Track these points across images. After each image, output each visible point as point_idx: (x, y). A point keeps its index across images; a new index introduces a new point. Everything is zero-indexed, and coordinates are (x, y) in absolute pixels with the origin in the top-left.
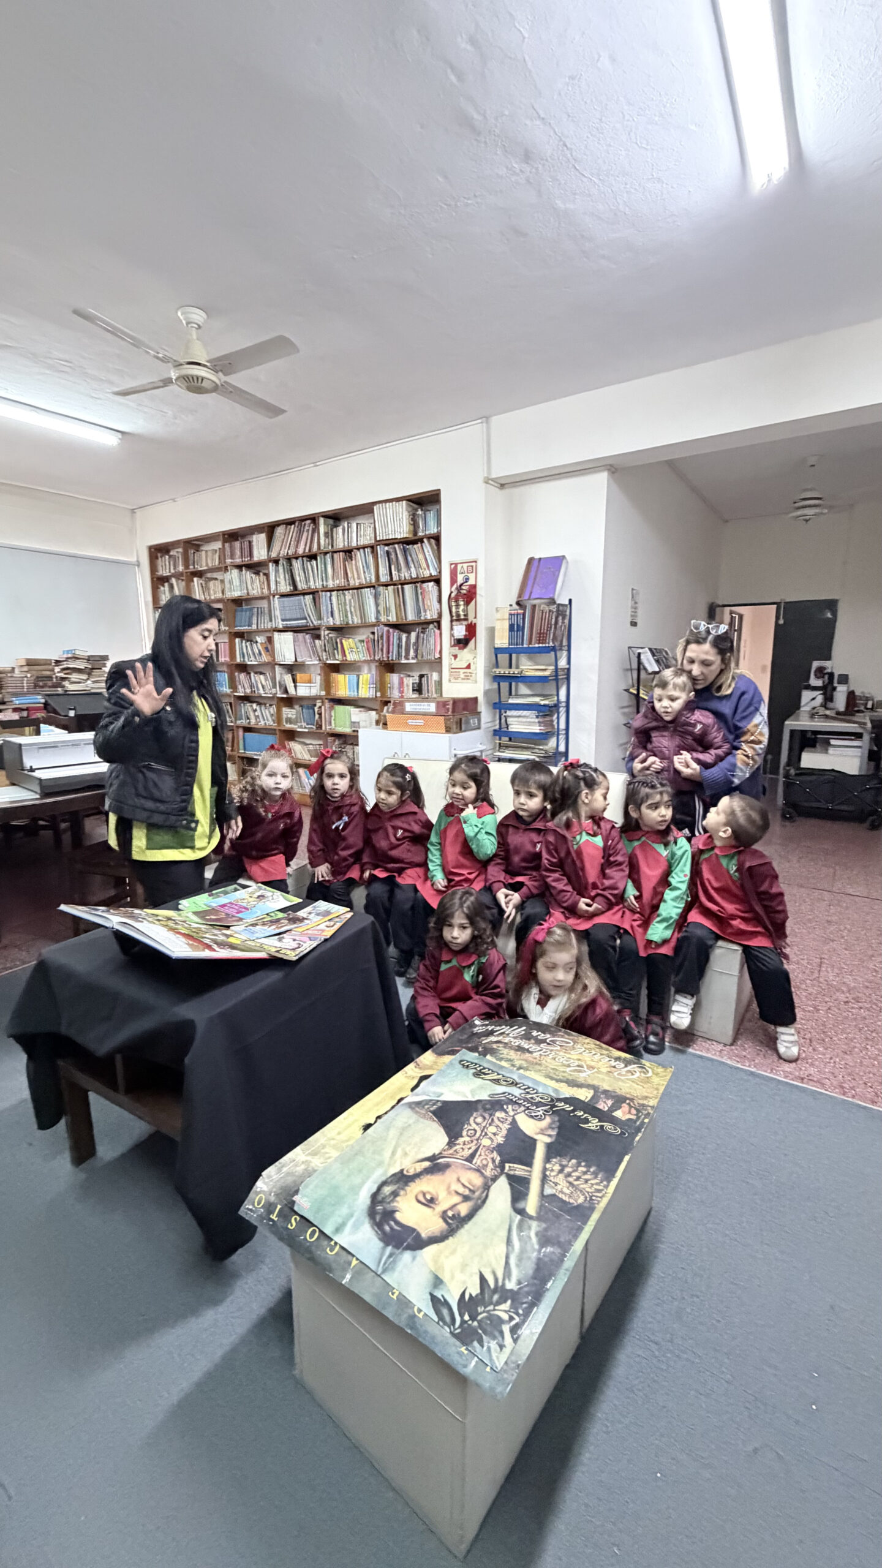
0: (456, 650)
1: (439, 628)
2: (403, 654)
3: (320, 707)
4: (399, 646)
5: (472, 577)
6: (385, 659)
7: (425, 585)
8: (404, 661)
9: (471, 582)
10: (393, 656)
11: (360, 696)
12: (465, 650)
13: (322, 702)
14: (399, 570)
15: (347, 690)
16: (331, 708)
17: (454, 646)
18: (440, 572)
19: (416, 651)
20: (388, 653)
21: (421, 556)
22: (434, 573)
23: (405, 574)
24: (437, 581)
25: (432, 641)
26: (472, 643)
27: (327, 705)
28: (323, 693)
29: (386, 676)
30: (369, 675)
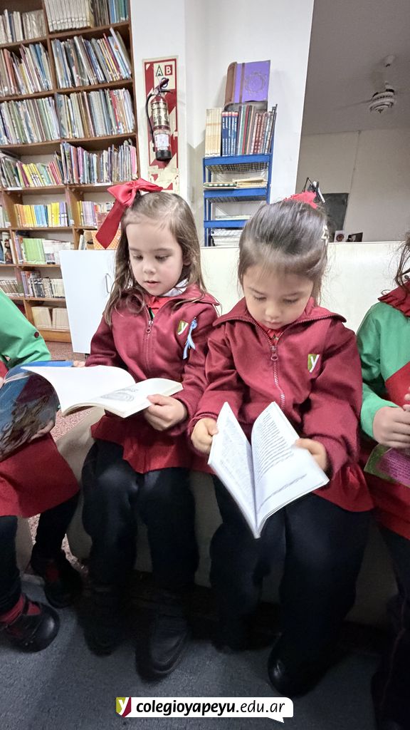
0: (156, 169)
1: (135, 143)
2: (96, 177)
4: (90, 168)
5: (172, 78)
6: (76, 182)
7: (115, 92)
8: (97, 184)
9: (170, 86)
10: (84, 179)
11: (50, 226)
12: (166, 168)
14: (82, 74)
15: (36, 221)
16: (21, 241)
17: (154, 164)
18: (132, 75)
19: (110, 173)
20: (79, 176)
21: (107, 55)
22: (125, 75)
23: (90, 79)
24: (130, 87)
25: (128, 161)
26: (173, 161)
27: (16, 237)
28: (9, 225)
29: (78, 202)
30: (58, 204)
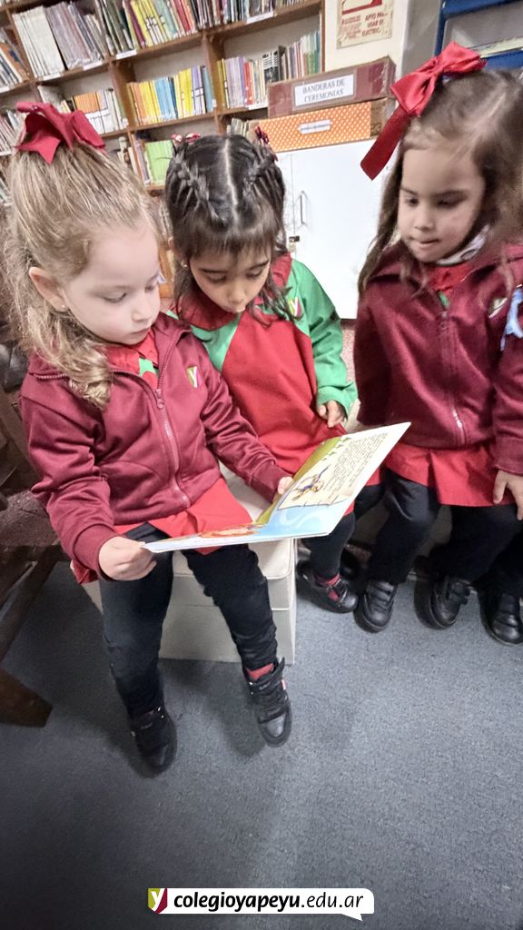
2: (247, 4)
3: (126, 150)
6: (217, 21)
8: (249, 20)
10: (229, 12)
11: (180, 116)
13: (128, 140)
15: (159, 111)
16: (143, 148)
20: (222, 7)
27: (136, 143)
28: (124, 124)
29: (219, 62)
30: (189, 71)
